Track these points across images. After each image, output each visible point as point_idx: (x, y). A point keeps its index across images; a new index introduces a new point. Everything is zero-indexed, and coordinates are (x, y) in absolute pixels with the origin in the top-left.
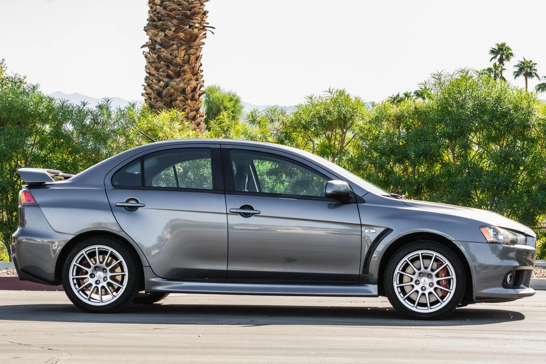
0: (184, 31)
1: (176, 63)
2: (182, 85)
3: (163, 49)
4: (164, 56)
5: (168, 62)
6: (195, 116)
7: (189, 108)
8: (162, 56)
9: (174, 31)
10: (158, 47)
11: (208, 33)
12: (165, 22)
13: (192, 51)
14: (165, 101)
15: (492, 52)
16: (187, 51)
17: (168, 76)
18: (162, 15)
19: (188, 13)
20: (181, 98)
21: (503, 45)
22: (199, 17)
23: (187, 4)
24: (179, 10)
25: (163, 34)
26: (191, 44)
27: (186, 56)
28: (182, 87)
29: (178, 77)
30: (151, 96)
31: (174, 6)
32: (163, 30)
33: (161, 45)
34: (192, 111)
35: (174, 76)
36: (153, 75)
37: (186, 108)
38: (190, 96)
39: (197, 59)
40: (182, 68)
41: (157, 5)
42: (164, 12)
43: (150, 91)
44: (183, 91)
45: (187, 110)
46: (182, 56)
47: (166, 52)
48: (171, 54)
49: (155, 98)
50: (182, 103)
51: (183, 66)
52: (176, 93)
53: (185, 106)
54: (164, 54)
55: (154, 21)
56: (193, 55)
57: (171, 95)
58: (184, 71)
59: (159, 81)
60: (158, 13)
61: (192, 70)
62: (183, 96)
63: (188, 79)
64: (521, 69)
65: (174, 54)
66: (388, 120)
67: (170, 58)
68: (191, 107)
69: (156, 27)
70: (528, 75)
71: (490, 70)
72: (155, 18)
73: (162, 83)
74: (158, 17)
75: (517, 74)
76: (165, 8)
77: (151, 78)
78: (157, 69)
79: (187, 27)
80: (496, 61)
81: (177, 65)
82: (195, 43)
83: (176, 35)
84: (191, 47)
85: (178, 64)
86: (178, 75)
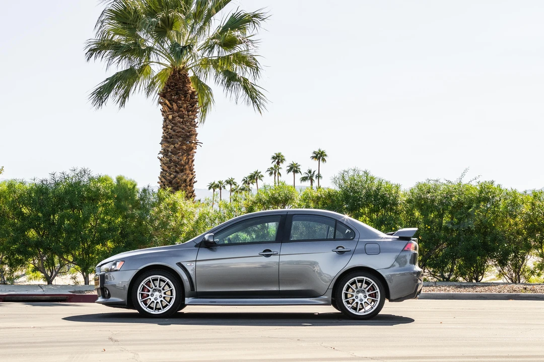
0: (186, 145)
2: (184, 177)
3: (173, 155)
4: (173, 160)
5: (176, 163)
6: (191, 196)
9: (180, 145)
10: (170, 154)
11: (198, 147)
12: (174, 139)
13: (190, 157)
14: (174, 187)
15: (273, 158)
16: (187, 157)
17: (176, 172)
18: (173, 135)
19: (188, 134)
20: (183, 185)
21: (279, 154)
22: (194, 136)
23: (187, 129)
24: (183, 132)
25: (173, 146)
26: (189, 153)
27: (187, 160)
28: (184, 179)
29: (182, 173)
30: (164, 184)
31: (180, 130)
32: (173, 144)
33: (171, 153)
34: (190, 193)
35: (179, 172)
36: (166, 171)
38: (188, 184)
39: (193, 161)
41: (169, 129)
42: (173, 133)
43: (163, 180)
44: (185, 181)
46: (185, 160)
48: (178, 159)
50: (184, 188)
51: (185, 166)
52: (181, 182)
53: (186, 190)
54: (174, 158)
55: (167, 138)
56: (190, 159)
57: (178, 183)
58: (186, 169)
59: (171, 174)
60: (170, 134)
61: (189, 168)
62: (185, 184)
63: (187, 174)
64: (291, 168)
65: (180, 159)
67: (177, 161)
68: (189, 190)
69: (168, 142)
70: (296, 172)
71: (272, 168)
72: (168, 137)
73: (172, 176)
74: (170, 136)
75: (289, 171)
76: (174, 131)
77: (165, 172)
78: (169, 167)
79: (188, 142)
80: (275, 163)
81: (182, 165)
82: (191, 152)
83: (181, 147)
84: (189, 155)
86: (182, 171)
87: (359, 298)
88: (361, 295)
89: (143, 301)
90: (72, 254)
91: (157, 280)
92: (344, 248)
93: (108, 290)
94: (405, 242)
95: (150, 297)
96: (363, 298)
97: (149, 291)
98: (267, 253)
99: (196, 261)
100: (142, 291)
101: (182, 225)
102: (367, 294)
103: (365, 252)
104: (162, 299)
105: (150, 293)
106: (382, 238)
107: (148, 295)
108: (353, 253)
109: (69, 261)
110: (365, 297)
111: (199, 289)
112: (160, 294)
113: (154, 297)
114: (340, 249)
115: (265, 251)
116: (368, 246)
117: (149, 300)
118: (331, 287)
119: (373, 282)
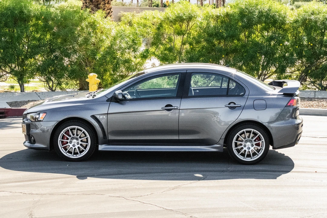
6: (109, 12)
14: (94, 4)
20: (102, 3)
30: (86, 2)
37: (105, 8)
38: (107, 1)
45: (106, 9)
49: (89, 3)
50: (103, 5)
62: (104, 2)
66: (212, 18)
87: (247, 147)
88: (248, 144)
89: (63, 147)
90: (9, 66)
91: (75, 129)
92: (235, 104)
93: (33, 137)
94: (289, 98)
95: (69, 144)
96: (250, 147)
97: (68, 139)
98: (169, 108)
99: (107, 114)
100: (62, 139)
101: (102, 41)
102: (254, 143)
103: (254, 107)
104: (79, 146)
105: (68, 141)
106: (269, 95)
107: (67, 143)
108: (243, 108)
109: (6, 72)
110: (253, 146)
111: (111, 137)
112: (77, 141)
113: (73, 143)
114: (232, 105)
115: (167, 106)
116: (256, 102)
117: (68, 146)
118: (224, 137)
119: (259, 134)
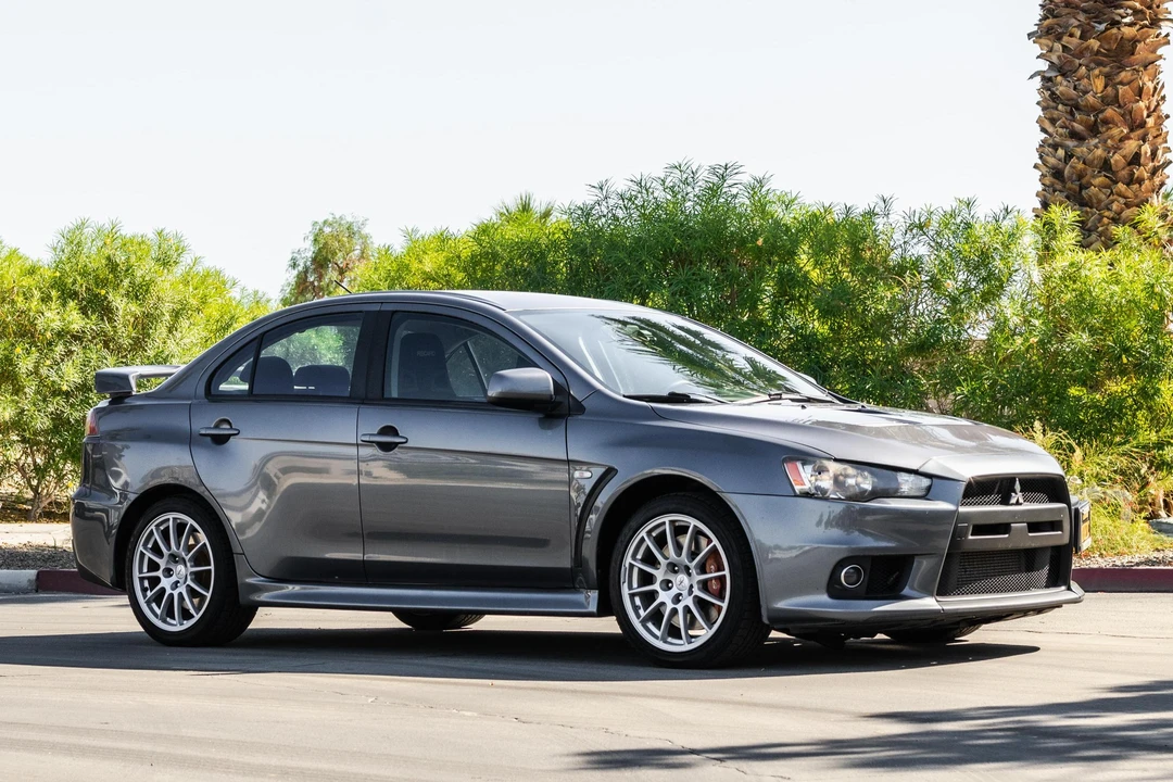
0: (1102, 35)
1: (1086, 106)
2: (1099, 152)
3: (1059, 78)
4: (1061, 92)
5: (1071, 106)
7: (1122, 200)
8: (1057, 92)
9: (1081, 38)
12: (1064, 19)
13: (1123, 76)
14: (1070, 189)
16: (1108, 77)
17: (1074, 135)
20: (1099, 180)
22: (1135, 2)
25: (1061, 46)
26: (1122, 62)
27: (1109, 89)
28: (1100, 157)
29: (1095, 136)
30: (1044, 181)
32: (1059, 37)
33: (1060, 69)
34: (1129, 206)
35: (1085, 134)
37: (1112, 202)
38: (1122, 174)
40: (1100, 116)
44: (1105, 165)
46: (1100, 88)
47: (1065, 83)
48: (1075, 89)
49: (1052, 185)
50: (1104, 190)
51: (1102, 111)
52: (1089, 171)
53: (1111, 197)
54: (1061, 88)
56: (1129, 83)
57: (1080, 176)
58: (1106, 122)
59: (1056, 147)
61: (1128, 117)
62: (1105, 176)
63: (1118, 138)
65: (1081, 87)
67: (1075, 97)
68: (1125, 198)
69: (1049, 32)
72: (1046, 13)
73: (1061, 152)
74: (1049, 10)
78: (1054, 122)
79: (1102, 26)
81: (1089, 110)
82: (1133, 57)
83: (1084, 45)
84: (1121, 69)
85: (1092, 107)
86: (1094, 130)
